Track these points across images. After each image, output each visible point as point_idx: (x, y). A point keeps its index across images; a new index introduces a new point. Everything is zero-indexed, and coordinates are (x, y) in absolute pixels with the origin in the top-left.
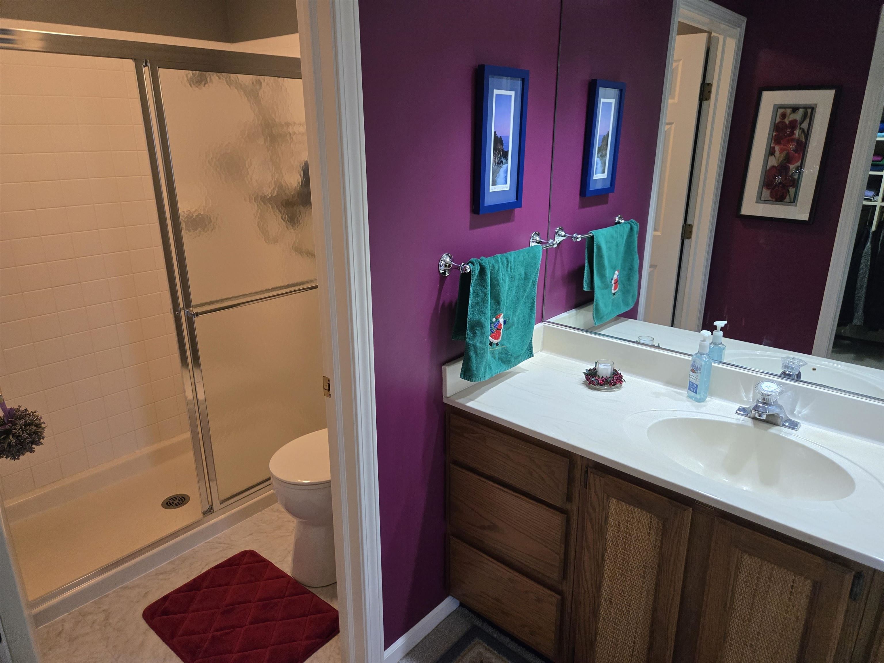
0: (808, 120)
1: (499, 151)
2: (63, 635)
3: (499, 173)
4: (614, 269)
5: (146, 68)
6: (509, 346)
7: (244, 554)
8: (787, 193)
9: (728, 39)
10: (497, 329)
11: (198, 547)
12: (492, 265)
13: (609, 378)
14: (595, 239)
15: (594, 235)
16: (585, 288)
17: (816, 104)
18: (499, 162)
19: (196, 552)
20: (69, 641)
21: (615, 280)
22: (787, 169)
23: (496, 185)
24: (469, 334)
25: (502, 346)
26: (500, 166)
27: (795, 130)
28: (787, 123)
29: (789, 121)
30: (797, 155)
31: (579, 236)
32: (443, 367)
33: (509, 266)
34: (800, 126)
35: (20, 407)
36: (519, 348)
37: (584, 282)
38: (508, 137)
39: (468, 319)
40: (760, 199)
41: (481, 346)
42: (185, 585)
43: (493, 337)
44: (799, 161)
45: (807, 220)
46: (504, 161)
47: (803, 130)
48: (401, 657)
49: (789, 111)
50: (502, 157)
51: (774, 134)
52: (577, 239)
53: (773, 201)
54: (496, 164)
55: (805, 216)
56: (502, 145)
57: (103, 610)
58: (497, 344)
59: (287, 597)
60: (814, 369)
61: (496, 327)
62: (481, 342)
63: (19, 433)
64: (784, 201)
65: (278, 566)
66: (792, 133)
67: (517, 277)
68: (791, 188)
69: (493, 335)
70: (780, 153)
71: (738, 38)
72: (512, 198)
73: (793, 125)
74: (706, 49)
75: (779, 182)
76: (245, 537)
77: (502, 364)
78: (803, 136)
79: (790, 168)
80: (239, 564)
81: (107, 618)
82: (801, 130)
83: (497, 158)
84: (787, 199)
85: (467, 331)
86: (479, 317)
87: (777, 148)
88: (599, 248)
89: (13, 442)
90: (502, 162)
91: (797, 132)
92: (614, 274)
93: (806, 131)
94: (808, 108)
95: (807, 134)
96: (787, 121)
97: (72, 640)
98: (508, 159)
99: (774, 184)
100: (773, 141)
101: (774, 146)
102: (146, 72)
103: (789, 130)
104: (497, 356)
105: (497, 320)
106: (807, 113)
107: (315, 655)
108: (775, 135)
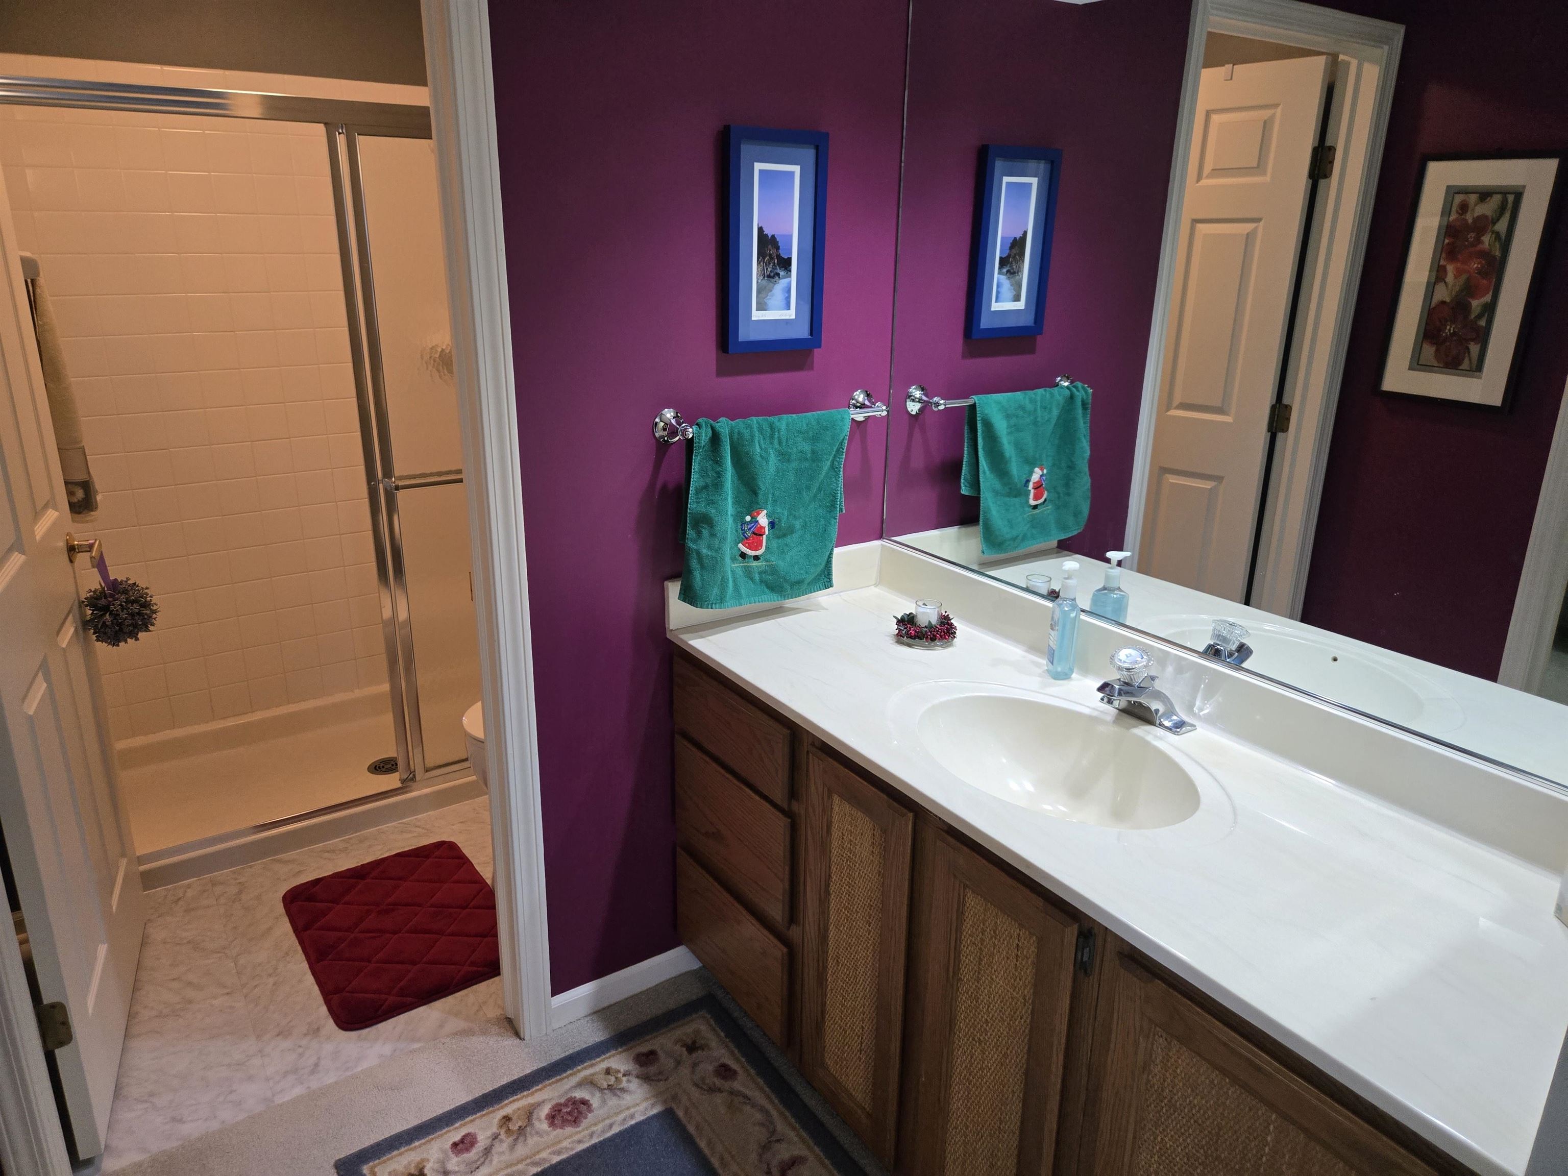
0: (1507, 216)
1: (771, 258)
2: (181, 903)
3: (771, 291)
4: (1031, 463)
5: (342, 136)
6: (782, 565)
7: (442, 844)
8: (1465, 354)
9: (1366, 66)
10: (754, 533)
11: (388, 827)
12: (738, 431)
13: (926, 627)
14: (978, 409)
15: (977, 402)
16: (965, 490)
17: (1524, 187)
18: (772, 274)
19: (382, 833)
20: (185, 911)
21: (1034, 483)
22: (1466, 308)
23: (766, 310)
24: (690, 532)
25: (767, 561)
26: (773, 280)
27: (1483, 235)
28: (1470, 221)
29: (1474, 218)
30: (1485, 282)
31: (942, 402)
32: (666, 583)
33: (776, 436)
34: (1493, 227)
35: (128, 579)
36: (801, 569)
37: (962, 481)
38: (790, 237)
39: (688, 510)
40: (1417, 364)
41: (709, 553)
42: (348, 870)
43: (747, 545)
44: (1488, 293)
45: (1500, 405)
46: (782, 273)
47: (1498, 235)
48: (586, 1014)
49: (1473, 198)
50: (778, 267)
51: (1447, 241)
52: (939, 406)
53: (1440, 367)
54: (764, 277)
55: (1496, 400)
56: (778, 248)
57: (239, 883)
58: (756, 558)
59: (470, 908)
60: (1335, 659)
61: (752, 529)
62: (709, 547)
63: (117, 610)
64: (1460, 368)
65: (478, 868)
66: (1478, 241)
67: (794, 457)
68: (1472, 343)
69: (747, 543)
70: (1456, 277)
71: (1384, 64)
72: (802, 332)
73: (1482, 225)
74: (1326, 88)
75: (1452, 331)
76: (453, 825)
77: (766, 590)
78: (1497, 245)
79: (1471, 306)
80: (427, 857)
81: (240, 892)
82: (1494, 236)
83: (767, 269)
84: (1465, 365)
85: (688, 528)
86: (706, 508)
87: (1450, 268)
88: (988, 425)
89: (108, 621)
90: (778, 275)
91: (1486, 239)
92: (1031, 473)
93: (1503, 236)
94: (1509, 193)
95: (1506, 244)
96: (1469, 218)
97: (188, 911)
98: (790, 271)
99: (1444, 335)
100: (1444, 255)
101: (1445, 263)
102: (341, 141)
103: (1472, 235)
104: (757, 577)
105: (753, 520)
106: (1507, 201)
107: (475, 987)
108: (1448, 244)
